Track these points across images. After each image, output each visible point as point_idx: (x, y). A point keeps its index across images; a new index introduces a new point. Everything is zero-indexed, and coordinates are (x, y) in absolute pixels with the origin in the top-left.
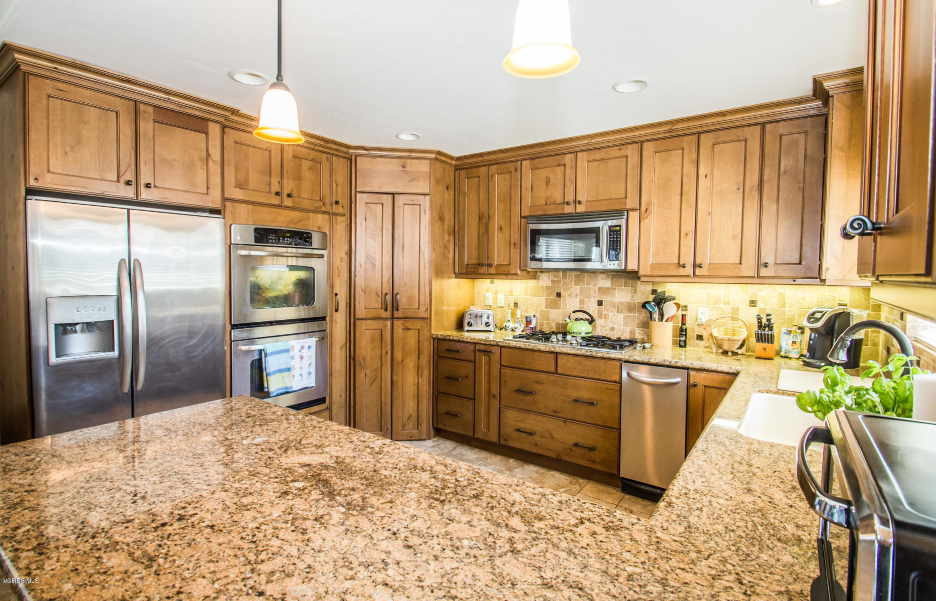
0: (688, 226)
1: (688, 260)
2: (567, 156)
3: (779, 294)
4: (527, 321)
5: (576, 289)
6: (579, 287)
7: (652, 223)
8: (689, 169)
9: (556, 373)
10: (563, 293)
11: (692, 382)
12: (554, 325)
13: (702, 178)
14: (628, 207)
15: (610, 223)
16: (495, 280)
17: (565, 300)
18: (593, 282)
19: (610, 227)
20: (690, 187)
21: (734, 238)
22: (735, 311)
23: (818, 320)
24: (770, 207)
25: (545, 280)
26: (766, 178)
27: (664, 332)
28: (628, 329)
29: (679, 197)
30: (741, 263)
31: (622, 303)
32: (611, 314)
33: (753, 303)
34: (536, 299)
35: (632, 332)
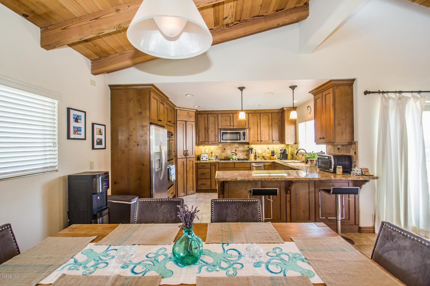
0: (259, 132)
1: (259, 140)
2: (231, 114)
3: (273, 146)
4: (217, 157)
5: (229, 147)
6: (230, 147)
7: (252, 131)
8: (259, 120)
9: (235, 168)
10: (226, 149)
11: (265, 165)
12: (223, 157)
13: (261, 123)
14: (246, 128)
15: (243, 131)
16: (204, 146)
17: (226, 150)
18: (234, 145)
19: (243, 132)
20: (259, 124)
21: (268, 135)
22: (265, 150)
23: (282, 151)
24: (274, 130)
25: (220, 145)
26: (273, 123)
27: (252, 156)
28: (243, 156)
29: (257, 126)
30: (269, 140)
31: (241, 150)
32: (238, 153)
33: (268, 149)
34: (218, 151)
35: (244, 157)
